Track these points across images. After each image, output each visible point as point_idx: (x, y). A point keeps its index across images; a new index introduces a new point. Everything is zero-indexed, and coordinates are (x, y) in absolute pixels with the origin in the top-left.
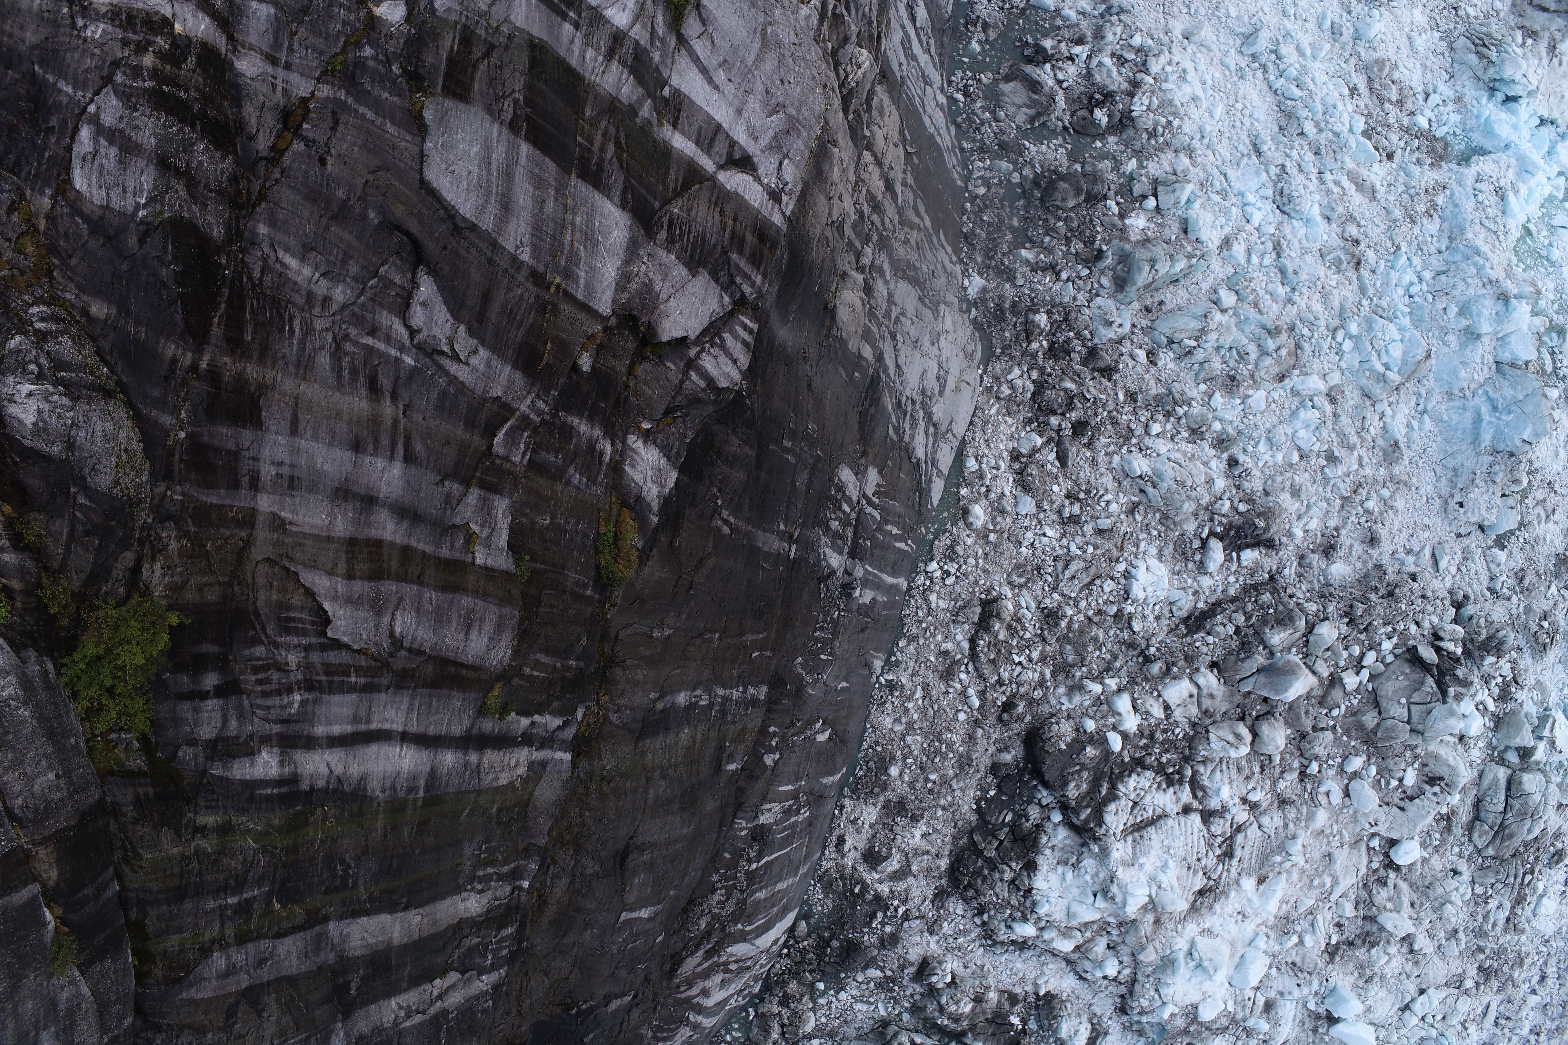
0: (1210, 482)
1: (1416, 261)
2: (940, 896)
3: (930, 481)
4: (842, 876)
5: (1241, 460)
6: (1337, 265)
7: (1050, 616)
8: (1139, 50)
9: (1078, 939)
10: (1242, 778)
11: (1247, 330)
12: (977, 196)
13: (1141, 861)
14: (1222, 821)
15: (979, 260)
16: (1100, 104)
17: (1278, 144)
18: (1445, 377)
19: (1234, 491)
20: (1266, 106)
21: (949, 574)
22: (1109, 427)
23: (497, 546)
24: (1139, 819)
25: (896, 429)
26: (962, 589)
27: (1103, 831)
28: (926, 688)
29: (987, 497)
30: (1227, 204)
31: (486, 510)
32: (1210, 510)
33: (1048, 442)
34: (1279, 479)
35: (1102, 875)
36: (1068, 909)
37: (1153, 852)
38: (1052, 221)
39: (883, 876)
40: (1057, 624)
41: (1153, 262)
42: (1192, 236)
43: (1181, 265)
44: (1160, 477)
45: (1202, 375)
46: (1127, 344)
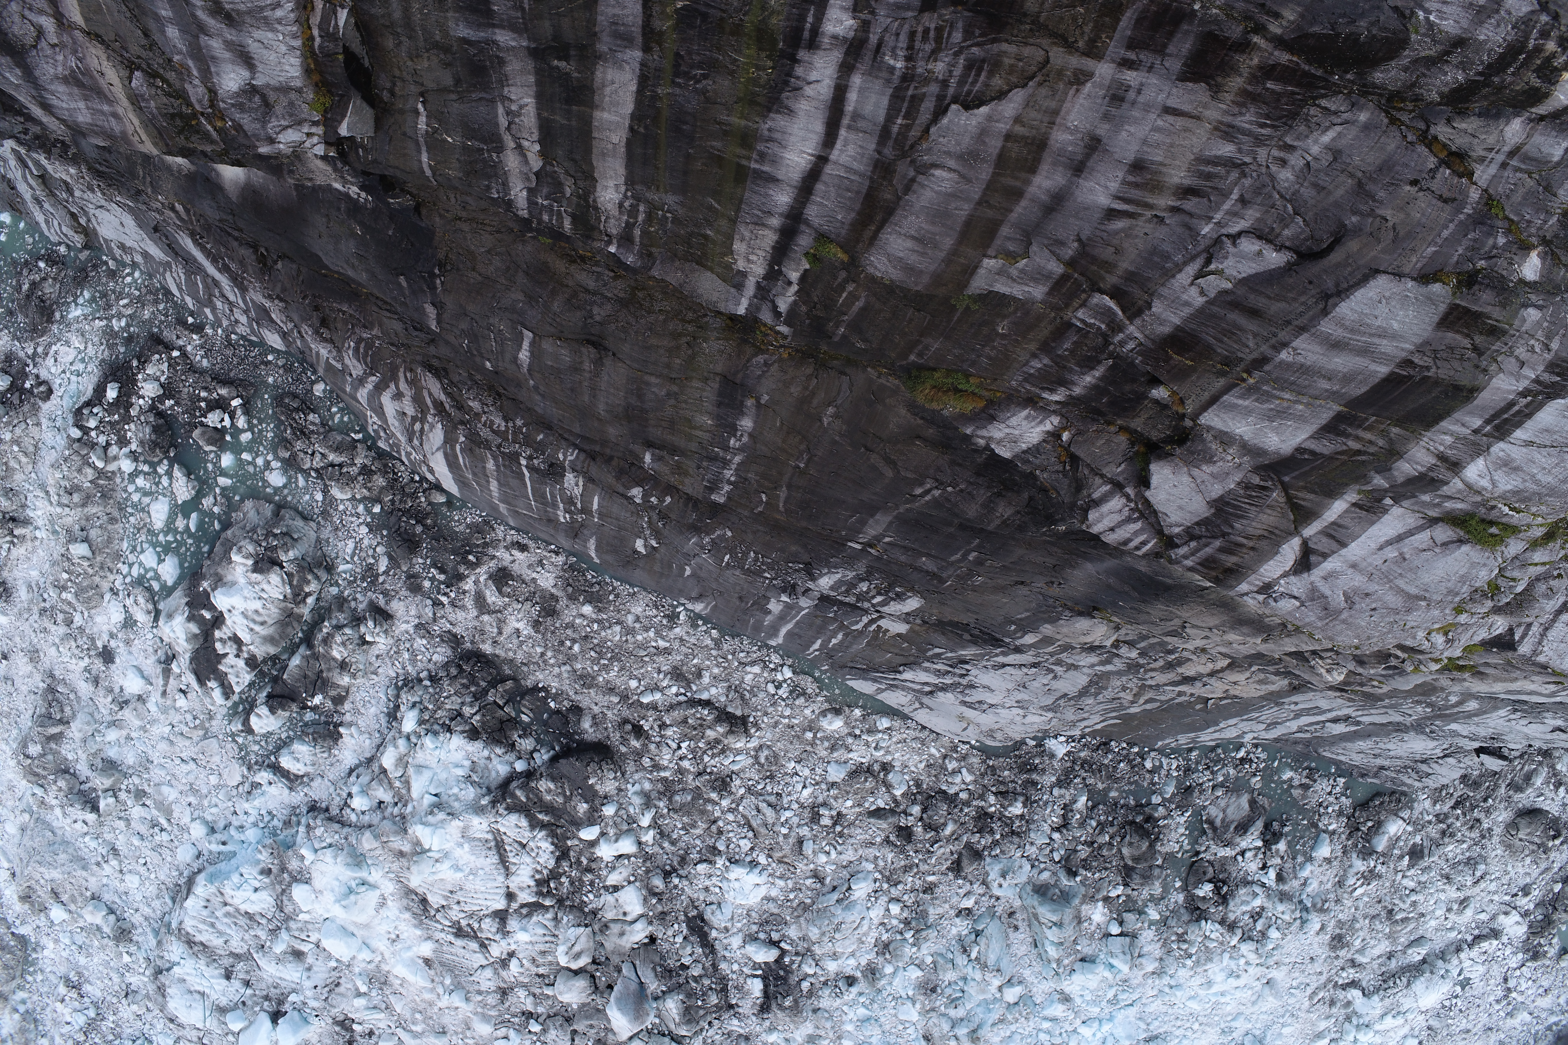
0: (835, 956)
2: (454, 640)
3: (875, 680)
4: (486, 545)
5: (852, 990)
7: (722, 783)
8: (1264, 934)
9: (394, 773)
10: (535, 955)
11: (979, 1010)
12: (1144, 760)
13: (466, 846)
14: (494, 930)
15: (1082, 754)
16: (1217, 890)
19: (822, 980)
21: (778, 688)
22: (903, 863)
23: (996, 281)
24: (508, 848)
25: (938, 656)
26: (761, 699)
27: (501, 811)
28: (667, 651)
29: (850, 734)
30: (1104, 1003)
31: (1038, 276)
32: (807, 954)
33: (895, 801)
35: (456, 805)
36: (426, 767)
37: (473, 858)
38: (1111, 830)
39: (482, 586)
40: (714, 789)
41: (1059, 925)
42: (1078, 966)
43: (1053, 952)
44: (847, 908)
45: (941, 961)
46: (981, 891)
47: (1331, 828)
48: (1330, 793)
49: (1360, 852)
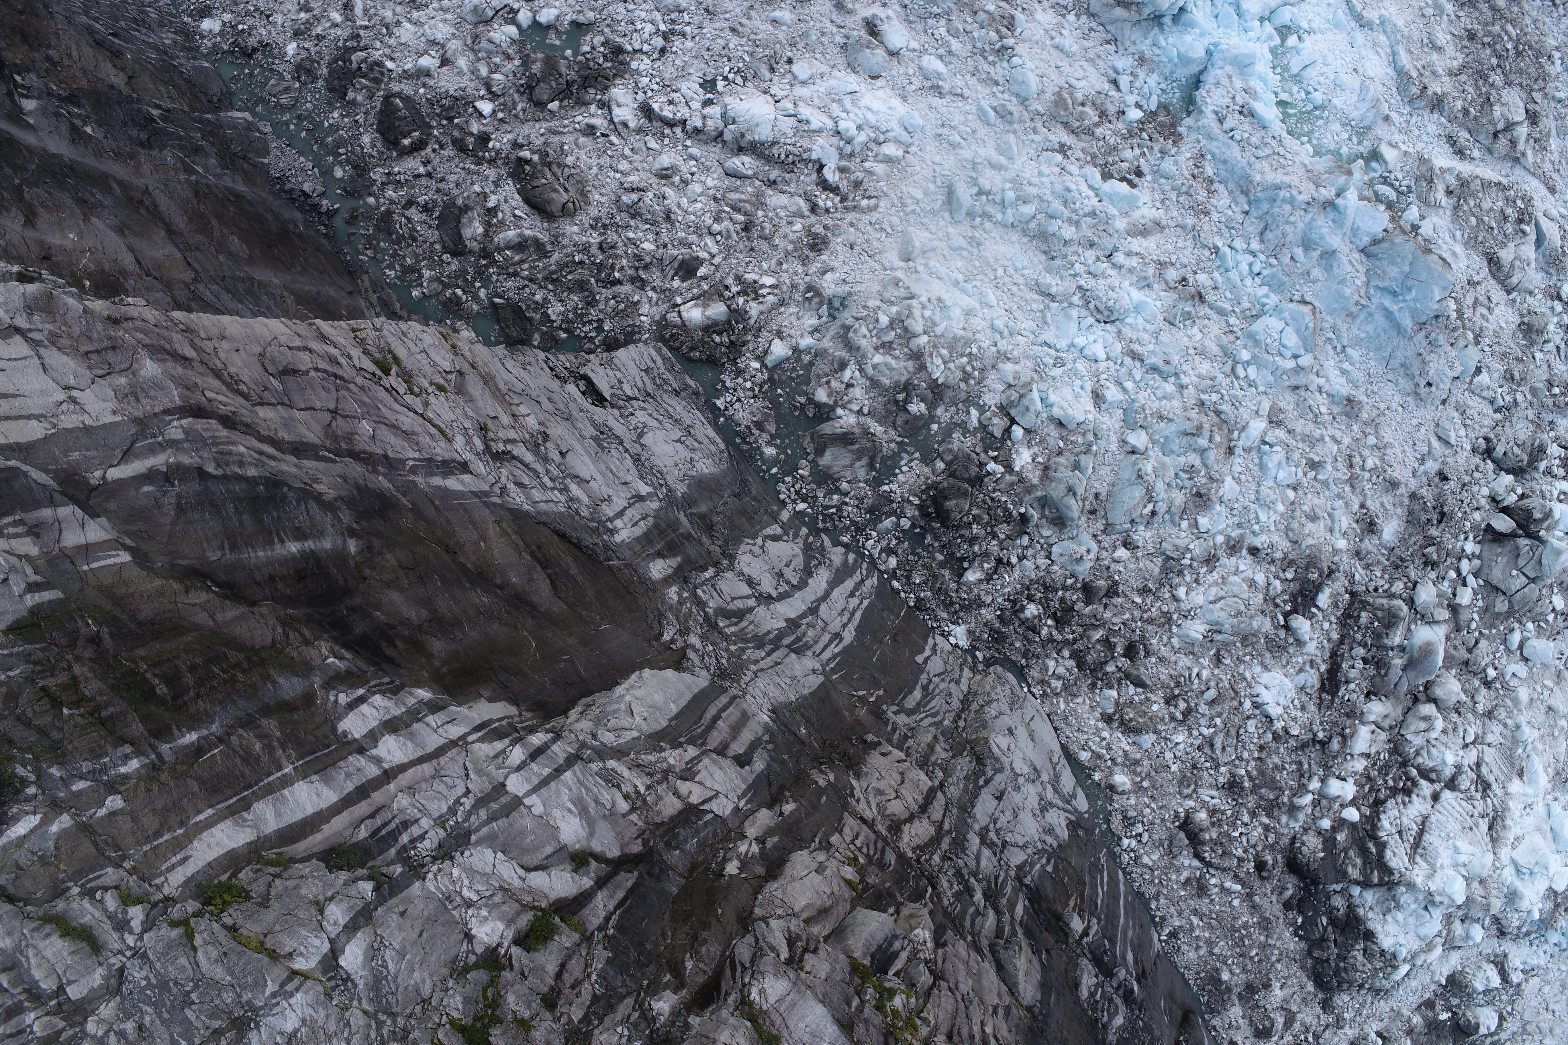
0: (1252, 584)
1: (1238, 244)
2: (1326, 1006)
3: (1076, 811)
5: (1259, 546)
6: (1187, 316)
7: (1233, 787)
8: (891, 325)
10: (1451, 735)
11: (1176, 448)
12: (894, 570)
13: (1438, 864)
14: (1464, 776)
16: (907, 401)
17: (1057, 272)
18: (1336, 306)
19: (1273, 569)
20: (1017, 245)
21: (1140, 835)
22: (1150, 628)
24: (1412, 841)
26: (1160, 834)
27: (1397, 875)
28: (1195, 912)
29: (1116, 765)
30: (1069, 366)
32: (1270, 599)
33: (1120, 684)
34: (1295, 525)
35: (1420, 898)
36: (1418, 936)
37: (1440, 850)
38: (966, 533)
39: (1280, 1033)
40: (1243, 788)
41: (1071, 490)
42: (1072, 426)
44: (1217, 623)
45: (1177, 518)
46: (1105, 554)
47: (756, 365)
48: (739, 400)
49: (744, 320)
